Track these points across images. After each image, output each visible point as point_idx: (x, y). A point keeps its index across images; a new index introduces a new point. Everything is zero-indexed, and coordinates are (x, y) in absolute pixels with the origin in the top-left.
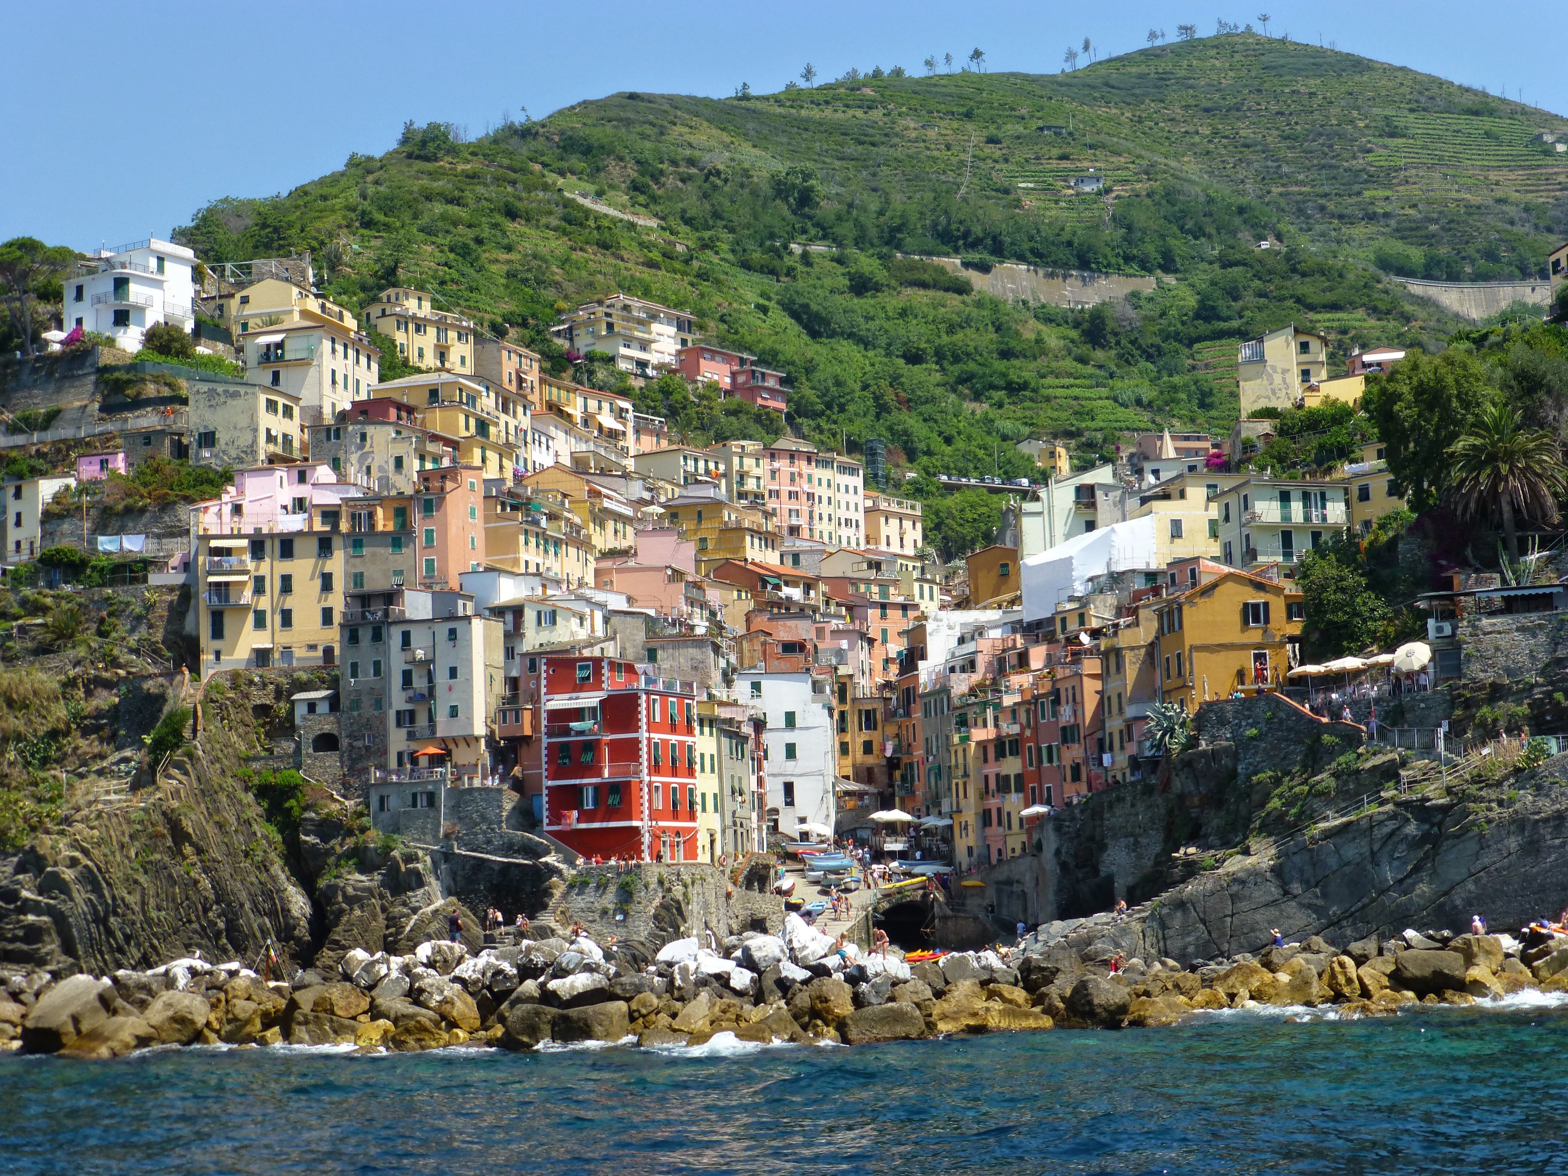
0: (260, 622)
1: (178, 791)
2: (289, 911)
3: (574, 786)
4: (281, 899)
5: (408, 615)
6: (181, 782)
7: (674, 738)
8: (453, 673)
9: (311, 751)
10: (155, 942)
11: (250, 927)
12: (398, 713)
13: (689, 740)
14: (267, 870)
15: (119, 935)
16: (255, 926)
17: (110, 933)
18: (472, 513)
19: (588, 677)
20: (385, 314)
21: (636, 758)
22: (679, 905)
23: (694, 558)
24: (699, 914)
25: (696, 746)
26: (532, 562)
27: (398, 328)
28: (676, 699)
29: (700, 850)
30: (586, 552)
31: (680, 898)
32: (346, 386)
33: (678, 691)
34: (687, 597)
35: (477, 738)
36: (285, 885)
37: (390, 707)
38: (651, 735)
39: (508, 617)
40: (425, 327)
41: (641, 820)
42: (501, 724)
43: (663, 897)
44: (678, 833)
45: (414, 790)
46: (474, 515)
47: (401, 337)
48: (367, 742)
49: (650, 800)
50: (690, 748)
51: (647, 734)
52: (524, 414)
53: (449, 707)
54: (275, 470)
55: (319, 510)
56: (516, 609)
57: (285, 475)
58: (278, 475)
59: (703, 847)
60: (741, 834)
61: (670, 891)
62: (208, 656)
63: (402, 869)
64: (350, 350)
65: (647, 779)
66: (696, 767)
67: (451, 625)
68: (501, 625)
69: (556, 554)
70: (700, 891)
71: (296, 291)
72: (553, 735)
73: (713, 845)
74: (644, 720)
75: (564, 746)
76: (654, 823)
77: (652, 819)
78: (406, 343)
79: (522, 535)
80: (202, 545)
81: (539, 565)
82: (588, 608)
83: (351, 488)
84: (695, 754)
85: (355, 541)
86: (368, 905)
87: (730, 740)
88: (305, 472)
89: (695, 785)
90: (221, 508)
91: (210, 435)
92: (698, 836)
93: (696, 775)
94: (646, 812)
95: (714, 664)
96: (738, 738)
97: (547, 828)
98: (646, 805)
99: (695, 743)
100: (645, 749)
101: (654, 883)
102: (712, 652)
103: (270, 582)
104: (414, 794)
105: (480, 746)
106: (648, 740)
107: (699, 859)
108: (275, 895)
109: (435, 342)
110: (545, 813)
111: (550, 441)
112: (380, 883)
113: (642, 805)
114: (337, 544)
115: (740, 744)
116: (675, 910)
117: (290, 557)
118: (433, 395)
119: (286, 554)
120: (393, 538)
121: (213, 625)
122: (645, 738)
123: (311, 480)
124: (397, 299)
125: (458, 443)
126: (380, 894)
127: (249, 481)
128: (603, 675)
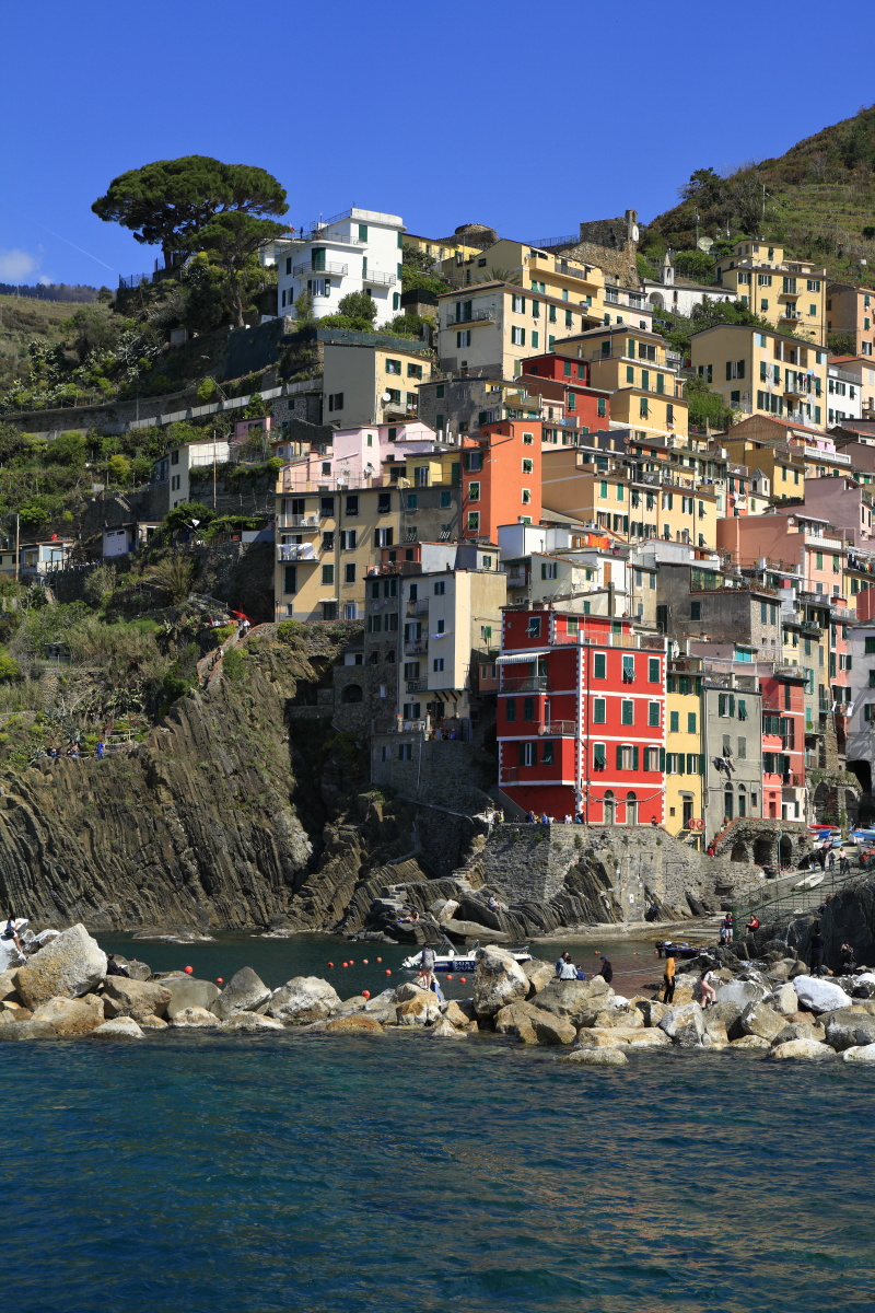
0: (328, 577)
1: (165, 739)
2: (291, 856)
3: (517, 742)
4: (281, 845)
5: (424, 569)
6: (172, 731)
7: (628, 696)
8: (441, 628)
9: (340, 702)
10: (101, 882)
11: (226, 870)
12: (406, 665)
13: (654, 698)
14: (268, 815)
15: (55, 874)
16: (232, 871)
17: (44, 872)
18: (527, 467)
19: (537, 631)
20: (732, 267)
21: (574, 715)
22: (600, 869)
23: (861, 505)
24: (634, 878)
25: (664, 705)
26: (609, 514)
27: (740, 282)
28: (633, 656)
29: (665, 813)
30: (701, 504)
31: (604, 862)
32: (535, 344)
33: (639, 647)
34: (810, 548)
35: (459, 692)
36: (290, 832)
37: (400, 660)
38: (592, 692)
39: (522, 571)
40: (770, 278)
41: (576, 779)
42: (482, 679)
43: (580, 860)
44: (632, 794)
45: (402, 742)
46: (529, 469)
47: (742, 290)
48: (383, 693)
49: (586, 760)
50: (655, 707)
51: (586, 692)
52: (818, 361)
53: (436, 661)
54: (360, 429)
55: (388, 467)
56: (527, 562)
57: (375, 433)
58: (365, 433)
59: (672, 810)
60: (742, 798)
61: (590, 853)
62: (281, 610)
63: (381, 819)
64: (542, 307)
65: (583, 737)
66: (664, 727)
67: (439, 579)
68: (503, 579)
69: (649, 506)
70: (636, 856)
71: (526, 251)
72: (505, 690)
73: (688, 808)
74: (582, 676)
75: (511, 701)
76: (593, 783)
77: (587, 779)
78: (748, 296)
79: (598, 487)
80: (278, 503)
81: (621, 516)
82: (600, 562)
83: (428, 444)
84: (664, 712)
85: (410, 496)
86: (348, 854)
87: (722, 698)
88: (395, 430)
89: (660, 744)
90: (308, 467)
91: (340, 397)
92: (663, 798)
93: (664, 734)
94: (581, 771)
95: (760, 618)
96: (738, 697)
97: (500, 784)
98: (581, 764)
99: (662, 701)
100: (582, 707)
101: (567, 844)
102: (755, 606)
103: (337, 538)
104: (401, 747)
105: (463, 700)
106: (588, 697)
107: (664, 822)
108: (272, 840)
109: (781, 292)
110: (500, 769)
111: (857, 389)
112: (362, 833)
113: (576, 764)
114: (395, 500)
115: (742, 703)
116: (592, 873)
117: (356, 513)
118: (606, 348)
119: (352, 511)
120: (443, 494)
121: (287, 580)
122: (584, 695)
123: (398, 438)
124: (747, 252)
125: (607, 396)
126: (361, 843)
127: (336, 439)
128: (549, 630)
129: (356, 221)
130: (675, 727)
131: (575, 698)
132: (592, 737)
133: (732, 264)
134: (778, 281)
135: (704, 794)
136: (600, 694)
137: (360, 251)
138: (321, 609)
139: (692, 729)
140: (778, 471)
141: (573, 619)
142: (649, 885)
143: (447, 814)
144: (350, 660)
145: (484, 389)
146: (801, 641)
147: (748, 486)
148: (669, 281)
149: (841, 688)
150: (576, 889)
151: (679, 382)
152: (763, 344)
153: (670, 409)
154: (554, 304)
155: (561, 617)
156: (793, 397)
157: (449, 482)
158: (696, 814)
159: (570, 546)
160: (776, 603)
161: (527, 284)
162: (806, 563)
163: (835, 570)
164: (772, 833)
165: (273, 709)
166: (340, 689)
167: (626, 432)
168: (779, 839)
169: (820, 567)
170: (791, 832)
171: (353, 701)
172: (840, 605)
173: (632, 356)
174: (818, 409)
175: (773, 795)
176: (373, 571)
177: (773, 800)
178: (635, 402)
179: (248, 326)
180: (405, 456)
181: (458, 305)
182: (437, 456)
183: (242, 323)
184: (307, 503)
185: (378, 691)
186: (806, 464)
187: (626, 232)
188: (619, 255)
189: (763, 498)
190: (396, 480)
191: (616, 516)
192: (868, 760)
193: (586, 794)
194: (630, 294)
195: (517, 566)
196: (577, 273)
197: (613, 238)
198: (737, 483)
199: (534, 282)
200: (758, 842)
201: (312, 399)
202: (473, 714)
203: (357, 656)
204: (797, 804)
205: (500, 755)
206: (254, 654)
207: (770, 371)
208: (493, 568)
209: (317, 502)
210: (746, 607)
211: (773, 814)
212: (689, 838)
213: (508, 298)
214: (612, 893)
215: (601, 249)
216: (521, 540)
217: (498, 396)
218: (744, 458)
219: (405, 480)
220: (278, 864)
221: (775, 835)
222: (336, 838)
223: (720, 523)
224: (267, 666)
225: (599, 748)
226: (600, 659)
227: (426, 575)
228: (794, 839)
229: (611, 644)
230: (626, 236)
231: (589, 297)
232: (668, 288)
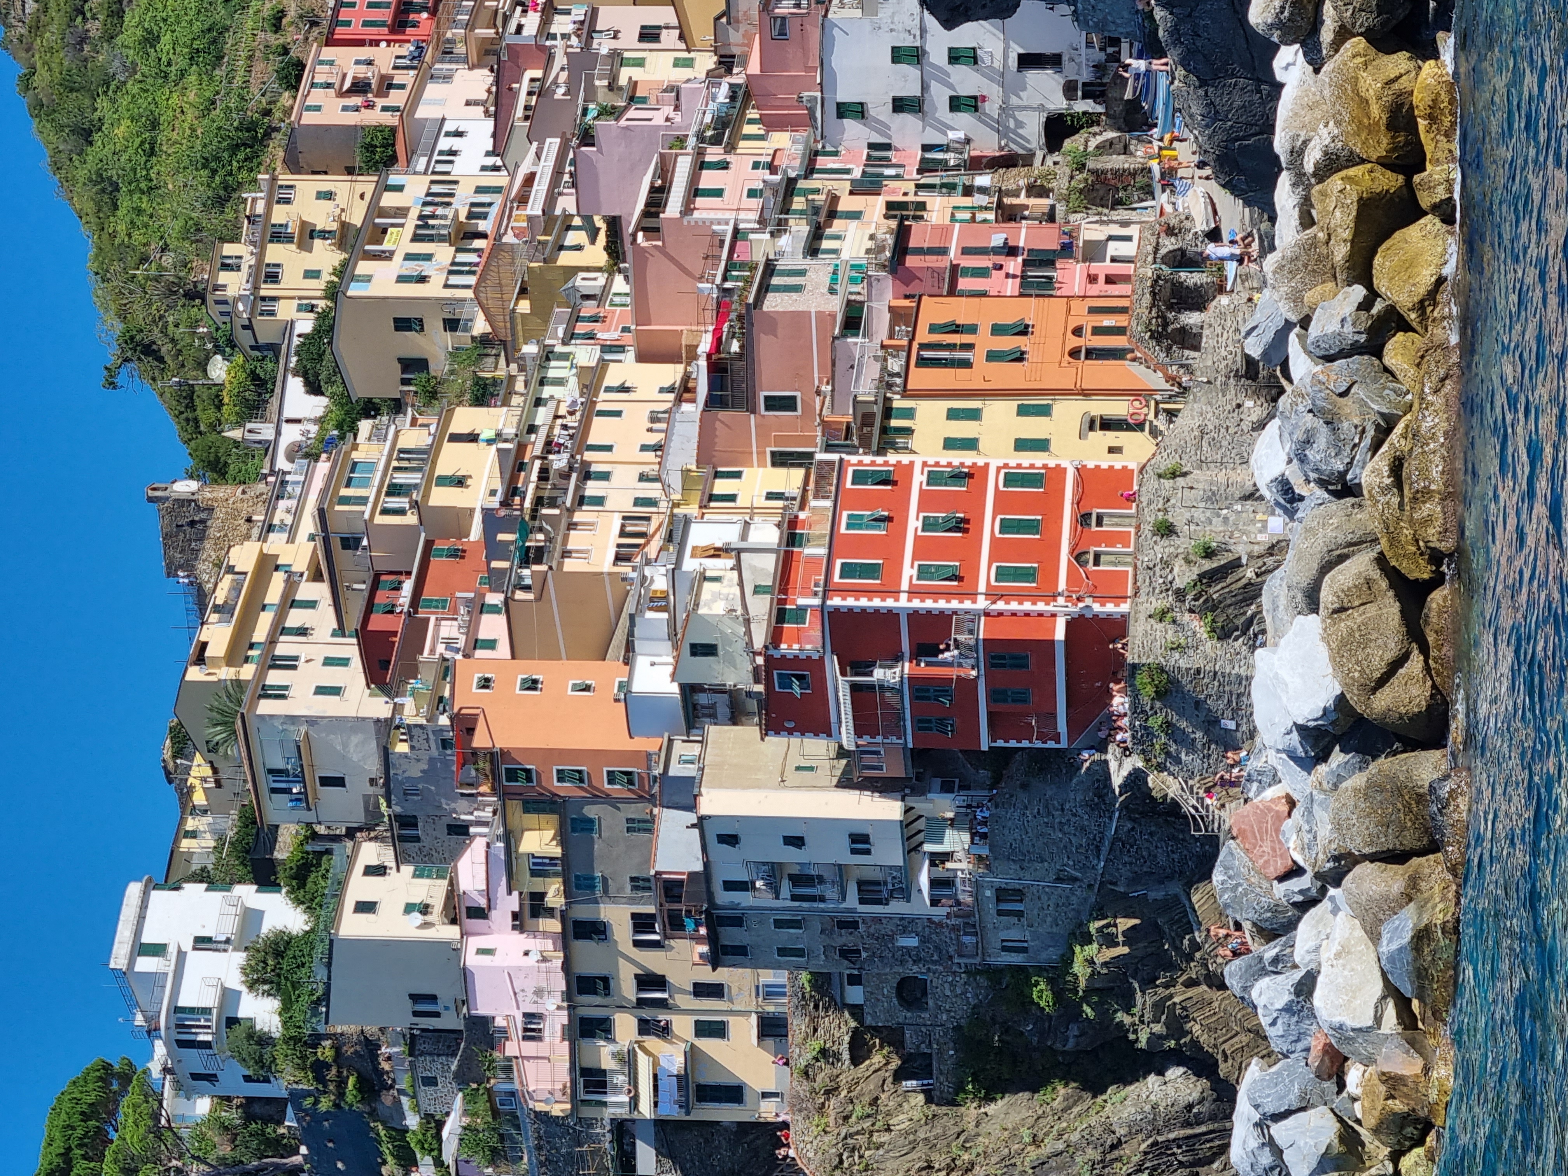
0: (715, 1030)
2: (1189, 1107)
4: (1168, 1124)
5: (698, 867)
7: (914, 523)
8: (796, 842)
9: (926, 1015)
12: (862, 901)
13: (919, 478)
14: (1118, 1144)
18: (532, 685)
19: (800, 678)
20: (249, 327)
21: (943, 619)
22: (1210, 577)
23: (623, 123)
24: (1226, 519)
25: (931, 462)
26: (619, 546)
27: (272, 313)
28: (845, 514)
29: (1117, 462)
30: (609, 389)
31: (1196, 571)
32: (344, 662)
33: (828, 503)
34: (688, 209)
35: (908, 810)
36: (1147, 1108)
37: (853, 911)
38: (905, 586)
39: (703, 699)
40: (268, 265)
41: (1054, 615)
42: (884, 773)
43: (1191, 611)
44: (1083, 519)
45: (993, 912)
46: (535, 682)
47: (285, 311)
48: (912, 942)
49: (1021, 597)
50: (933, 478)
51: (904, 597)
52: (399, 188)
53: (854, 852)
54: (464, 969)
55: (529, 922)
56: (689, 690)
57: (474, 943)
58: (471, 960)
59: (1112, 450)
60: (1098, 331)
61: (1180, 595)
62: (768, 1111)
63: (1126, 950)
64: (281, 650)
65: (982, 603)
66: (968, 462)
67: (712, 841)
68: (714, 732)
69: (605, 476)
70: (1188, 515)
71: (194, 674)
72: (900, 732)
73: (1108, 424)
74: (877, 602)
75: (920, 724)
76: (1062, 586)
77: (1054, 597)
78: (297, 302)
79: (570, 565)
80: (587, 1112)
81: (623, 526)
82: (690, 564)
83: (492, 850)
84: (943, 462)
85: (578, 887)
86: (1184, 1008)
87: (923, 362)
88: (468, 908)
89: (999, 469)
90: (528, 1058)
91: (415, 998)
92: (1091, 465)
93: (981, 463)
94: (1041, 606)
95: (794, 296)
96: (923, 336)
97: (1064, 744)
98: (1027, 606)
99: (925, 464)
100: (929, 604)
101: (1164, 633)
102: (773, 303)
103: (647, 1013)
104: (1000, 913)
105: (922, 806)
106: (913, 593)
107: (1133, 466)
108: (1160, 1139)
109: (293, 247)
110: (1039, 745)
111: (449, 126)
112: (1149, 982)
113: (1027, 614)
114: (582, 912)
115: (933, 329)
116: (1215, 591)
117: (605, 980)
118: (350, 543)
119: (600, 985)
120: (574, 830)
121: (719, 1100)
122: (910, 600)
123: (483, 902)
124: (225, 302)
125: (429, 544)
126: (1167, 986)
127: (482, 1009)
128: (796, 657)
129: (131, 962)
130: (970, 444)
131: (914, 616)
132: (982, 587)
133: (244, 327)
134: (275, 253)
135: (1086, 394)
136: (909, 572)
137: (181, 955)
138: (770, 1042)
139: (974, 415)
140: (565, 259)
141: (781, 615)
142: (1237, 495)
143: (1116, 839)
144: (855, 995)
145: (405, 756)
146: (838, 225)
147: (588, 309)
148: (266, 432)
149: (923, 160)
150: (1243, 619)
151: (414, 422)
152: (368, 279)
153: (456, 438)
154: (279, 629)
155: (776, 637)
156: (458, 232)
157: (554, 818)
158: (1118, 408)
159: (665, 615)
160: (770, 268)
161: (247, 672)
162: (712, 215)
163: (724, 166)
164: (1156, 281)
165: (939, 1131)
166: (904, 1015)
167: (487, 513)
168: (1166, 270)
169: (718, 193)
170: (1156, 249)
171: (925, 993)
172: (782, 161)
173: (363, 501)
174: (480, 190)
175: (1092, 279)
176: (701, 956)
177: (1102, 279)
178: (440, 497)
179: (303, 1150)
180: (510, 893)
181: (274, 791)
182: (510, 838)
183: (297, 1159)
184: (587, 1063)
185: (908, 950)
186: (558, 211)
187: (183, 503)
188: (219, 513)
189: (609, 282)
190: (552, 909)
191: (623, 534)
192: (1043, 120)
193: (1079, 599)
194: (278, 498)
195: (695, 706)
196: (236, 588)
197: (192, 523)
198: (581, 328)
199: (247, 660)
200: (1170, 308)
201: (420, 1047)
202: (947, 788)
203: (850, 984)
204: (1111, 238)
205: (1013, 744)
206: (841, 1162)
207: (413, 268)
208: (696, 749)
209: (585, 1043)
210: (772, 320)
211: (1125, 279)
212: (1161, 423)
213: (266, 707)
214: (1251, 557)
215: (208, 544)
216: (652, 701)
217: (415, 732)
218: (542, 313)
219: (550, 894)
220: (1203, 1129)
221: (1159, 277)
222: (1158, 1028)
223: (642, 358)
224: (862, 1139)
225: (1002, 574)
226: (847, 571)
227: (706, 865)
228: (1169, 244)
229: (823, 551)
230: (190, 501)
231: (277, 568)
232: (278, 433)
